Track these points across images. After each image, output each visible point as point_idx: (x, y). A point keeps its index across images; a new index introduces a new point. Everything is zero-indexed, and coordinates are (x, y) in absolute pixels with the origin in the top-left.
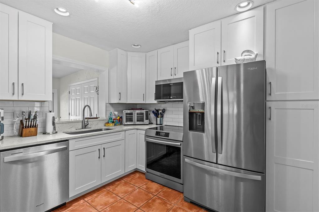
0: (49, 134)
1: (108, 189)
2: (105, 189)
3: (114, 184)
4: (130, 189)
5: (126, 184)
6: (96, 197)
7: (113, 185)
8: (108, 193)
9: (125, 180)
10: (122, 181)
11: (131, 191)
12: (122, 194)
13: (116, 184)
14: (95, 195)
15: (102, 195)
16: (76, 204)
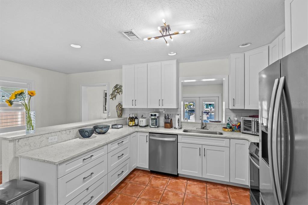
0: (176, 129)
1: (207, 185)
2: (205, 184)
3: (216, 186)
4: (222, 198)
5: (225, 192)
6: (195, 185)
7: (214, 185)
8: (204, 188)
9: (228, 189)
10: (226, 188)
11: (221, 200)
12: (211, 196)
13: (218, 186)
14: (195, 183)
15: (199, 186)
16: (182, 180)
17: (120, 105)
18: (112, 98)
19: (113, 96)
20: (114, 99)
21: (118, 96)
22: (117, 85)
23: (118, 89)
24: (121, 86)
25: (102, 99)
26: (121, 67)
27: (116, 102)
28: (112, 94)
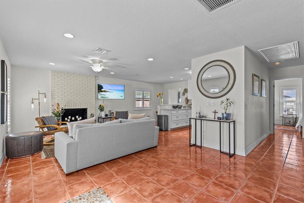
17: (187, 98)
18: (183, 95)
19: (184, 94)
20: (184, 95)
21: (186, 94)
22: (185, 89)
23: (186, 91)
24: (187, 89)
25: (177, 96)
26: (187, 80)
27: (185, 97)
28: (183, 93)
